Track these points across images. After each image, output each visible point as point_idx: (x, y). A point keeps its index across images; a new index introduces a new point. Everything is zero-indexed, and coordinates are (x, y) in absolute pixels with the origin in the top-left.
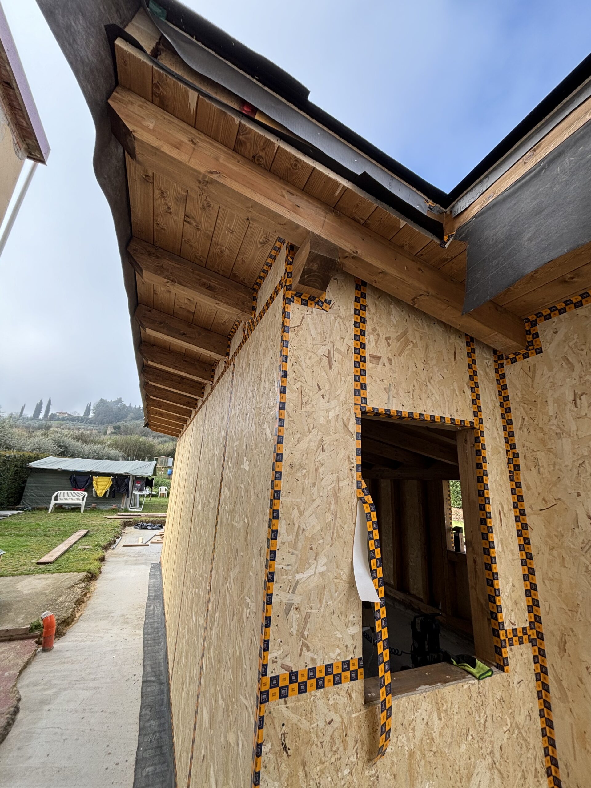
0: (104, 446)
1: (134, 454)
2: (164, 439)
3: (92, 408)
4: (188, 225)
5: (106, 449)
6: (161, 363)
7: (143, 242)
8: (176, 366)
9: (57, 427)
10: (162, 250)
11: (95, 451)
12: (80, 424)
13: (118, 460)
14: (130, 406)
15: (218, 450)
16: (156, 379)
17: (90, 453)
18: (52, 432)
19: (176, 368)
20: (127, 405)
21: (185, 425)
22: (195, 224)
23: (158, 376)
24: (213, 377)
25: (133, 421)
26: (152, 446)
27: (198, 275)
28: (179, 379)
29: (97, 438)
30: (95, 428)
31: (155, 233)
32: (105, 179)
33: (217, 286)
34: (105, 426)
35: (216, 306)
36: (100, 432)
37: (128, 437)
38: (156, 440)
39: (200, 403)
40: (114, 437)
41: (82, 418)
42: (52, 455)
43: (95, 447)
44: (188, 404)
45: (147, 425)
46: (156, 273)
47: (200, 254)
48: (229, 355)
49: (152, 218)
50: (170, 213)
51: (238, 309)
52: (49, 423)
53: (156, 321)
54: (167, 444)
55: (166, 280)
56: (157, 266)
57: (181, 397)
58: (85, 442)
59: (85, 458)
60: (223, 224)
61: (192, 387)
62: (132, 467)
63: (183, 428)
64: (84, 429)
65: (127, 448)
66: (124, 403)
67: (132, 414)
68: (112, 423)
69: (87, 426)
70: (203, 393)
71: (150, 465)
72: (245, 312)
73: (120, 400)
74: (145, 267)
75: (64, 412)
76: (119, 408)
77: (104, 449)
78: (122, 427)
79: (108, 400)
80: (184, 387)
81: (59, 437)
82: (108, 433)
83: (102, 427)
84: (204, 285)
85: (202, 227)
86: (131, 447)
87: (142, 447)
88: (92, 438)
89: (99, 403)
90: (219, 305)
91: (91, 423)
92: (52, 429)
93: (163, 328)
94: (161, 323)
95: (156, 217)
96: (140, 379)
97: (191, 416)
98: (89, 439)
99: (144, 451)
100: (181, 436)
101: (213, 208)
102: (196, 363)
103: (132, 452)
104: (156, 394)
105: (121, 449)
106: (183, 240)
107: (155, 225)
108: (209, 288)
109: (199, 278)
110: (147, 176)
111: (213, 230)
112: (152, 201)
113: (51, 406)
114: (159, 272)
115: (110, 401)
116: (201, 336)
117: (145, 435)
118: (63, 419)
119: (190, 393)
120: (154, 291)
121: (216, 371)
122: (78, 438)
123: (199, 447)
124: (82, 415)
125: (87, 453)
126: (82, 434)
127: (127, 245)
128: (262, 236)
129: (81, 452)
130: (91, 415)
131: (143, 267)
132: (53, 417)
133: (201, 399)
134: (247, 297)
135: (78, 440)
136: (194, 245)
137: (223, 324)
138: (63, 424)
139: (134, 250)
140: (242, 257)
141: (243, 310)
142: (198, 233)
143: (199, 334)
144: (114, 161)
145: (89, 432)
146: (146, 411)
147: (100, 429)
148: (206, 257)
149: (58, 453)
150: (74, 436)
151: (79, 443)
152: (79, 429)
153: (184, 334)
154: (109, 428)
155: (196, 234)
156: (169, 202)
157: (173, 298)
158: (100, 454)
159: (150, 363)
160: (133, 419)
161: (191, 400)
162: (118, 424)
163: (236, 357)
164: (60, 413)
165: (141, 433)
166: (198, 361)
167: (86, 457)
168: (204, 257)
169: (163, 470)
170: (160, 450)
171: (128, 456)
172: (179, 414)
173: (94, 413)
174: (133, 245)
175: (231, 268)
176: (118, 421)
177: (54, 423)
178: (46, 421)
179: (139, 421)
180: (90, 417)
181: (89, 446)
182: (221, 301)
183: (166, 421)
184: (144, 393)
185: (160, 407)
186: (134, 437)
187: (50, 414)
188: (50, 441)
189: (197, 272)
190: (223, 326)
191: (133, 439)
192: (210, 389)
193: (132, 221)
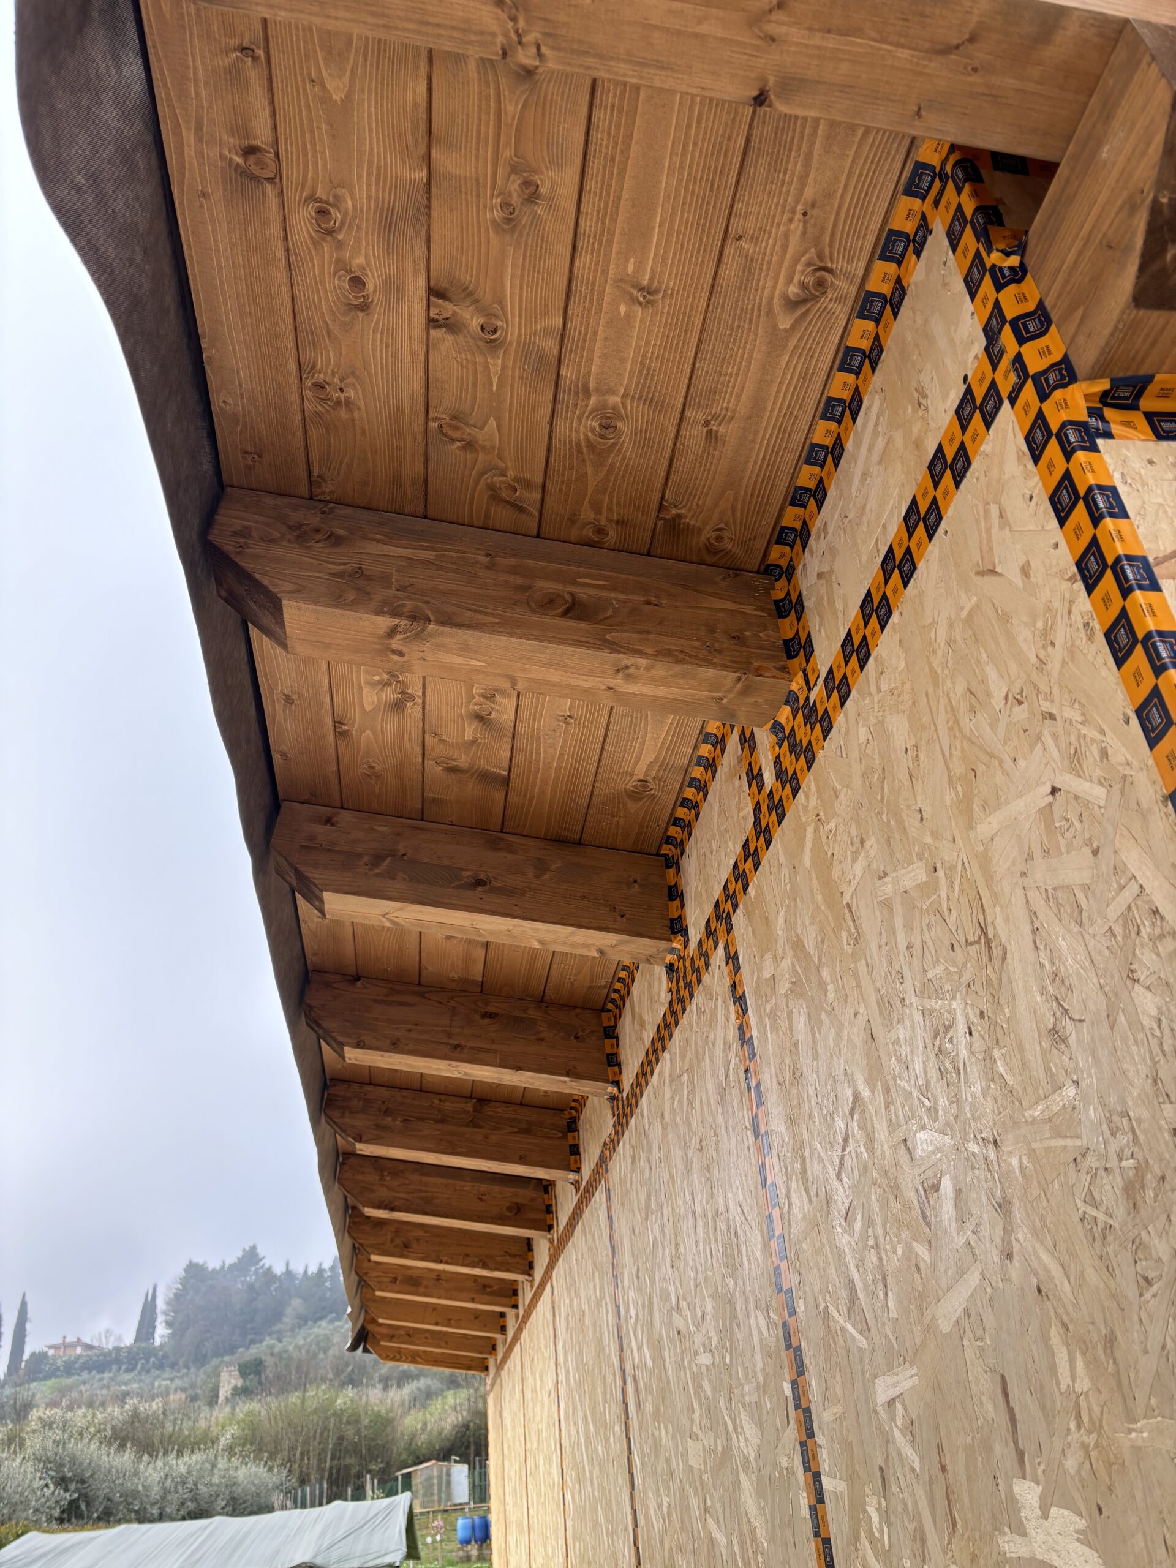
0: (211, 1453)
1: (321, 1470)
2: (422, 1383)
3: (161, 1304)
4: (450, 338)
5: (222, 1464)
6: (395, 1046)
7: (269, 500)
8: (457, 1046)
9: (53, 1404)
10: (349, 511)
11: (184, 1483)
12: (127, 1377)
13: (270, 1509)
14: (288, 1273)
15: (749, 1429)
16: (378, 1126)
17: (166, 1492)
18: (34, 1425)
19: (456, 1052)
20: (279, 1270)
21: (510, 1313)
22: (475, 322)
23: (387, 1112)
24: (613, 1061)
25: (303, 1332)
26: (384, 1423)
27: (513, 570)
28: (469, 1107)
29: (187, 1425)
30: (178, 1382)
31: (313, 433)
32: (79, 190)
33: (605, 594)
34: (208, 1368)
35: (617, 682)
36: (194, 1398)
37: (294, 1398)
38: (398, 1395)
39: (566, 1201)
40: (246, 1408)
41: (129, 1350)
42: (37, 1526)
43: (182, 1464)
44: (516, 1214)
45: (362, 1338)
46: (337, 601)
47: (511, 473)
48: (685, 932)
49: (292, 362)
50: (364, 307)
51: (724, 667)
52: (24, 1394)
53: (360, 856)
54: (436, 1406)
55: (384, 622)
56: (341, 575)
57: (484, 1187)
58: (148, 1448)
59: (152, 1521)
60: (605, 272)
61: (527, 1131)
62: (323, 1533)
63: (503, 1329)
64: (140, 1395)
65: (293, 1448)
66: (266, 1263)
67: (296, 1302)
68: (232, 1351)
69: (147, 1379)
70: (575, 1150)
71: (389, 1511)
72: (758, 672)
73: (251, 1256)
74: (290, 587)
75: (70, 1339)
76: (251, 1287)
77: (214, 1466)
78: (269, 1361)
79: (213, 1264)
80: (494, 1138)
81: (57, 1443)
82: (224, 1392)
83: (199, 1376)
84: (548, 603)
85: (512, 330)
86: (306, 1442)
87: (350, 1433)
88: (169, 1428)
89: (184, 1281)
90: (629, 678)
91: (161, 1367)
92: (34, 1414)
93: (391, 875)
94: (378, 859)
95: (308, 355)
96: (319, 1141)
97: (531, 1265)
98: (158, 1433)
99: (356, 1450)
100: (500, 1367)
101: (550, 199)
102: (532, 1013)
103: (314, 1462)
104: (383, 1193)
105: (272, 1457)
106: (433, 425)
107: (308, 393)
108: (575, 610)
109: (521, 581)
110: (250, 151)
111: (558, 321)
112: (283, 276)
113: (28, 1326)
114: (351, 596)
115: (218, 1266)
116: (547, 876)
117: (353, 1382)
118: (69, 1369)
119: (522, 1160)
120: (337, 723)
121: (627, 1028)
122: (120, 1438)
123: (612, 1412)
124: (128, 1339)
125: (155, 1493)
126: (135, 1414)
127: (208, 521)
128: (796, 261)
129: (135, 1494)
130: (161, 1332)
131: (279, 587)
132: (40, 1366)
133: (572, 1176)
134: (749, 609)
135: (122, 1447)
136: (481, 436)
137: (634, 796)
138: (70, 1388)
139: (235, 534)
140: (701, 416)
141: (743, 666)
142: (496, 365)
143: (541, 867)
144: (109, 114)
145: (156, 1405)
146: (354, 1277)
147: (193, 1386)
148: (539, 479)
149: (56, 1513)
150: (109, 1433)
151: (126, 1459)
152: (123, 1397)
153: (480, 883)
154: (224, 1376)
155: (486, 367)
156: (356, 251)
157: (417, 733)
158: (203, 1489)
159: (354, 1056)
160: (303, 1320)
161: (524, 1195)
162: (254, 1351)
163: (739, 919)
164: (56, 1347)
165: (338, 1372)
166: (541, 1001)
167: (155, 1512)
168: (528, 485)
169: (439, 1522)
170: (413, 1437)
171: (303, 1481)
172: (485, 1266)
173: (169, 1324)
174: (230, 518)
175: (657, 496)
176: (253, 1342)
177: (41, 1390)
178: (16, 1385)
179: (323, 1328)
180: (158, 1341)
181: (160, 1463)
182: (640, 653)
183: (435, 1308)
184: (340, 1200)
185: (405, 1249)
186: (315, 1395)
187: (26, 1356)
188: (29, 1466)
189: (510, 561)
190: (633, 807)
191: (312, 1405)
192: (610, 1121)
193: (215, 408)
